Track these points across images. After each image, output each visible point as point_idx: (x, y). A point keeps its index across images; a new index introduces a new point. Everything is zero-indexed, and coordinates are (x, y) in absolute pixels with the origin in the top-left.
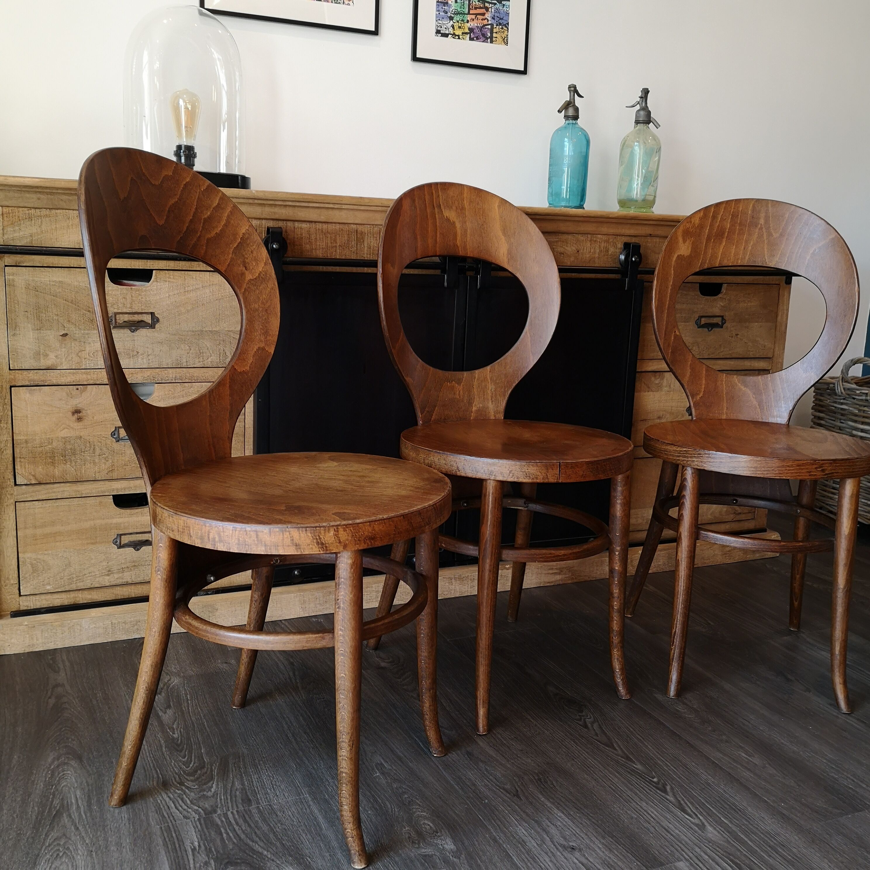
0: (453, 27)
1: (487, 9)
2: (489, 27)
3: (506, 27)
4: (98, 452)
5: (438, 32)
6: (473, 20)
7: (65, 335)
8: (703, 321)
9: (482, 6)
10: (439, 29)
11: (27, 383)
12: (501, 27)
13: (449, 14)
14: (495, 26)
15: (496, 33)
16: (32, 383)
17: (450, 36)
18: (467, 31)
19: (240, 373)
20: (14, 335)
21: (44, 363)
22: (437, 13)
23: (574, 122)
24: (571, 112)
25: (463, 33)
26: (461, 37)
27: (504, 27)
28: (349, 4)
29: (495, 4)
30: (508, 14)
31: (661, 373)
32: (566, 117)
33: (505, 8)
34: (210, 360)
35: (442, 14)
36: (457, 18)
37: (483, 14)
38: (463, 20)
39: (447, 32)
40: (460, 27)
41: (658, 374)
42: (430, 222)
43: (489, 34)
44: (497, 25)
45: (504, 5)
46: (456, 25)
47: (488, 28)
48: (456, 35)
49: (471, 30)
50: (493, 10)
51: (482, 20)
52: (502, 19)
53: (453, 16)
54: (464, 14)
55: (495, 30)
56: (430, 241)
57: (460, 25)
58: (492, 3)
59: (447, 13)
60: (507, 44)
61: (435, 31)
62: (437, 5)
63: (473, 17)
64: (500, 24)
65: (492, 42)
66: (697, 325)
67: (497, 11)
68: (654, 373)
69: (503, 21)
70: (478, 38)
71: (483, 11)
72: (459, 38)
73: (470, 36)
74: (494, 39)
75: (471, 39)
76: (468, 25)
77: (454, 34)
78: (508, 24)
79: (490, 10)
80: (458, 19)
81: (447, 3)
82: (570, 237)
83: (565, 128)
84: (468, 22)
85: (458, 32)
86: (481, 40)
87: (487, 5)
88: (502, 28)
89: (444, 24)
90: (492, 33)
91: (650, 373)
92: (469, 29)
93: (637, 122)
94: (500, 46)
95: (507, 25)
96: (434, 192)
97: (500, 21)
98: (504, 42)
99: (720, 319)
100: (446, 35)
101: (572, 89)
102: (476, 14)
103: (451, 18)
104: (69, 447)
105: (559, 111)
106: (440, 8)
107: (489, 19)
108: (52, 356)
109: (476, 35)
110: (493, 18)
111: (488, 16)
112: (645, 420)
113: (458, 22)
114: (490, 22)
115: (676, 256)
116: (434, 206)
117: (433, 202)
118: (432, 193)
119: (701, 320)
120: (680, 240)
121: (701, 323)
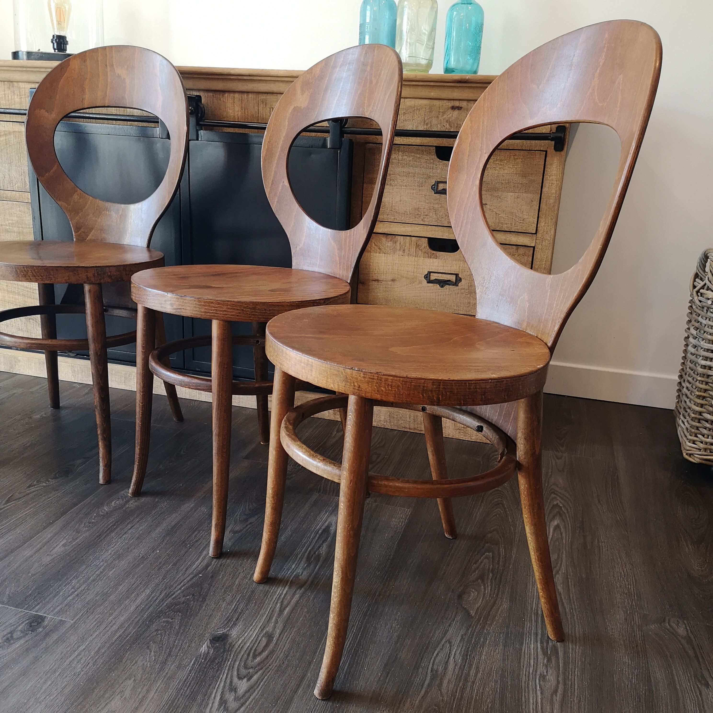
8: (442, 187)
31: (394, 236)
34: (16, 185)
41: (390, 236)
42: (101, 79)
56: (99, 94)
66: (434, 190)
68: (385, 235)
91: (381, 235)
96: (108, 54)
112: (378, 280)
115: (292, 107)
116: (106, 66)
117: (106, 62)
118: (106, 55)
119: (437, 186)
120: (299, 91)
121: (437, 188)
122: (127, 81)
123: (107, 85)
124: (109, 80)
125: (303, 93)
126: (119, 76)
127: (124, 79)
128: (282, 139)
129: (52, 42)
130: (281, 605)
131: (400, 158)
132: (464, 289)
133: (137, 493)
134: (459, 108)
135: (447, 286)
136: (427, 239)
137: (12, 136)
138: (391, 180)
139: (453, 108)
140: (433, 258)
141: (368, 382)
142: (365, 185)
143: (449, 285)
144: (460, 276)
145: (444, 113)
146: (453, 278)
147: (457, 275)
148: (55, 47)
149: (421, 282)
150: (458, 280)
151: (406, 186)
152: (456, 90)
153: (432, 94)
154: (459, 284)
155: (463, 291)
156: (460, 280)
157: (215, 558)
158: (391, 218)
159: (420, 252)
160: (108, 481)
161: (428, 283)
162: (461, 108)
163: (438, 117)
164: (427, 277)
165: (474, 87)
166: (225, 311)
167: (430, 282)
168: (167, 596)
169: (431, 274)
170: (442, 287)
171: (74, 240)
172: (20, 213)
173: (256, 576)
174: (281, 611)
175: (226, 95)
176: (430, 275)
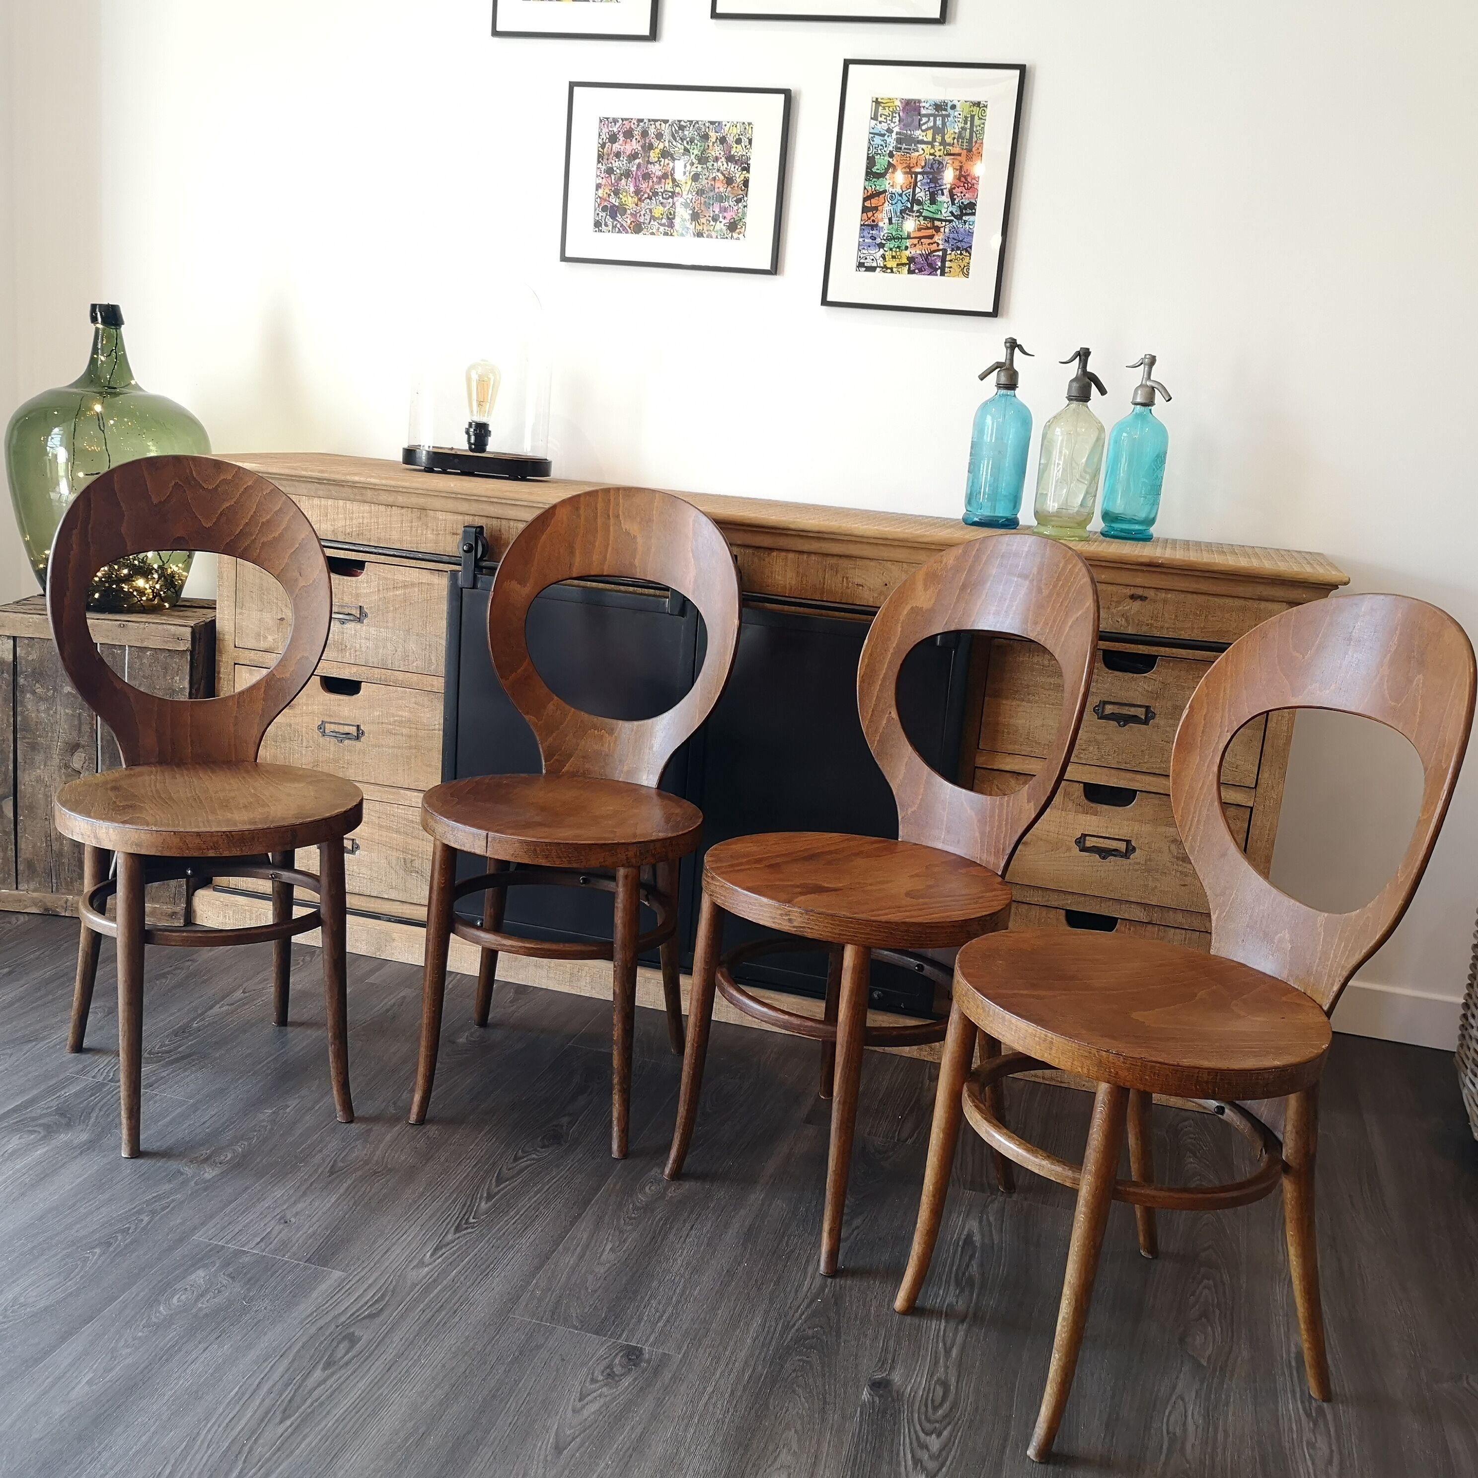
0: (883, 257)
1: (937, 229)
2: (940, 253)
3: (967, 251)
4: (304, 744)
5: (860, 265)
6: (915, 245)
7: (282, 619)
8: (1109, 709)
9: (929, 225)
10: (862, 261)
11: (248, 663)
12: (959, 252)
13: (878, 241)
14: (949, 252)
15: (951, 261)
16: (252, 663)
17: (878, 269)
18: (905, 261)
19: (279, 679)
20: (241, 613)
21: (263, 645)
22: (861, 240)
23: (1009, 392)
24: (1003, 380)
25: (898, 265)
26: (894, 270)
27: (964, 253)
28: (738, 239)
29: (950, 221)
30: (970, 234)
31: (1029, 777)
32: (999, 386)
33: (967, 226)
34: (415, 664)
35: (868, 240)
36: (891, 244)
37: (931, 237)
38: (899, 247)
39: (874, 264)
40: (893, 257)
41: (1021, 777)
42: (600, 535)
43: (939, 264)
44: (952, 250)
45: (965, 222)
46: (888, 255)
47: (938, 256)
48: (887, 268)
49: (911, 260)
50: (947, 230)
51: (929, 244)
52: (961, 241)
53: (883, 242)
54: (902, 238)
55: (948, 258)
56: (596, 557)
57: (894, 254)
58: (946, 221)
59: (875, 239)
60: (967, 275)
61: (854, 264)
62: (862, 230)
63: (916, 241)
64: (958, 248)
65: (943, 274)
66: (1097, 714)
67: (954, 230)
68: (1015, 775)
69: (963, 244)
70: (921, 271)
71: (931, 232)
72: (892, 272)
73: (909, 267)
74: (947, 270)
75: (910, 272)
76: (907, 253)
77: (885, 267)
78: (970, 247)
79: (942, 230)
80: (892, 246)
81: (877, 225)
82: (872, 563)
83: (992, 400)
84: (906, 248)
85: (891, 264)
86: (926, 272)
87: (937, 223)
88: (961, 254)
89: (871, 254)
90: (943, 260)
91: (1008, 774)
92: (908, 258)
93: (1070, 398)
94: (956, 279)
95: (968, 250)
96: (612, 499)
97: (959, 244)
98: (963, 273)
99: (1144, 710)
100: (872, 269)
101: (1008, 345)
102: (920, 238)
103: (881, 246)
104: (280, 733)
105: (982, 377)
106: (866, 233)
107: (940, 242)
108: (270, 638)
109: (920, 266)
110: (947, 241)
111: (939, 238)
113: (891, 249)
114: (941, 247)
115: (908, 607)
116: (609, 516)
117: (609, 510)
118: (609, 500)
119: (1104, 708)
120: (920, 585)
121: (1103, 711)
122: (640, 540)
123: (608, 544)
124: (611, 538)
125: (926, 588)
126: (627, 533)
127: (635, 537)
128: (891, 651)
129: (467, 432)
130: (945, 1344)
131: (1046, 662)
132: (1139, 863)
133: (678, 1175)
134: (1143, 598)
135: (1112, 858)
136: (1082, 785)
137: (416, 589)
138: (1029, 694)
139: (1133, 597)
140: (1091, 814)
141: (1128, 1069)
142: (986, 699)
143: (1115, 856)
144: (1133, 843)
145: (1119, 603)
146: (1122, 846)
147: (1128, 842)
148: (472, 441)
149: (1069, 849)
150: (1130, 849)
151: (1053, 704)
152: (1140, 574)
153: (1103, 577)
154: (1131, 856)
155: (1137, 867)
156: (1134, 849)
157: (829, 1277)
158: (1027, 750)
159: (1070, 804)
160: (625, 1154)
161: (1081, 851)
162: (1146, 598)
163: (1108, 608)
164: (1080, 841)
165: (1165, 573)
166: (868, 934)
167: (1084, 849)
168: (787, 1327)
169: (1087, 838)
170: (1104, 858)
171: (544, 771)
172: (417, 706)
173: (899, 1303)
174: (948, 1352)
175: (774, 554)
176: (1085, 840)
